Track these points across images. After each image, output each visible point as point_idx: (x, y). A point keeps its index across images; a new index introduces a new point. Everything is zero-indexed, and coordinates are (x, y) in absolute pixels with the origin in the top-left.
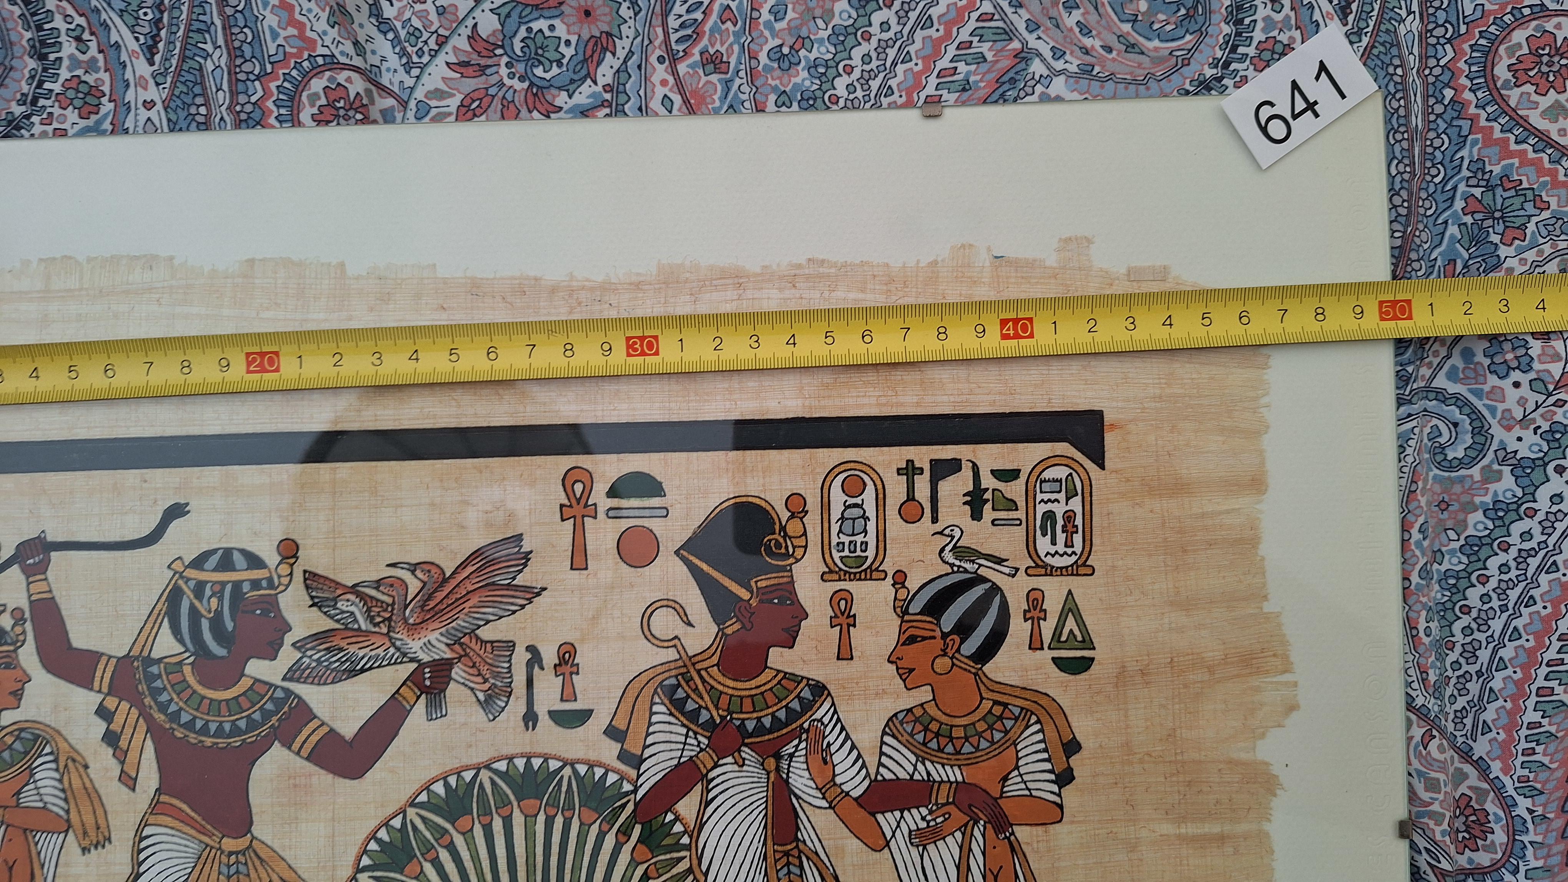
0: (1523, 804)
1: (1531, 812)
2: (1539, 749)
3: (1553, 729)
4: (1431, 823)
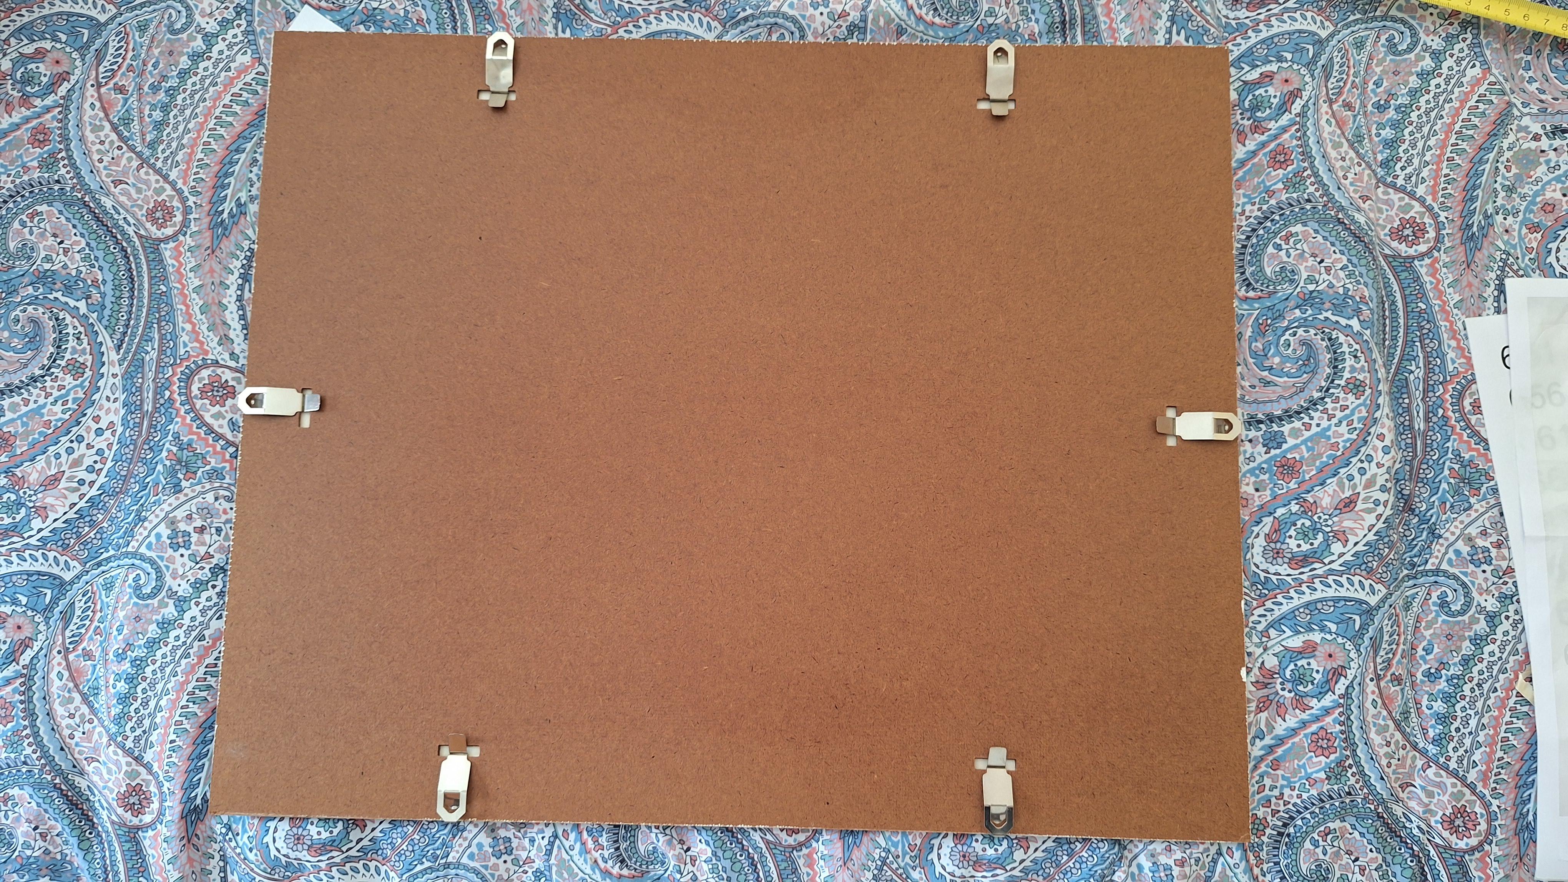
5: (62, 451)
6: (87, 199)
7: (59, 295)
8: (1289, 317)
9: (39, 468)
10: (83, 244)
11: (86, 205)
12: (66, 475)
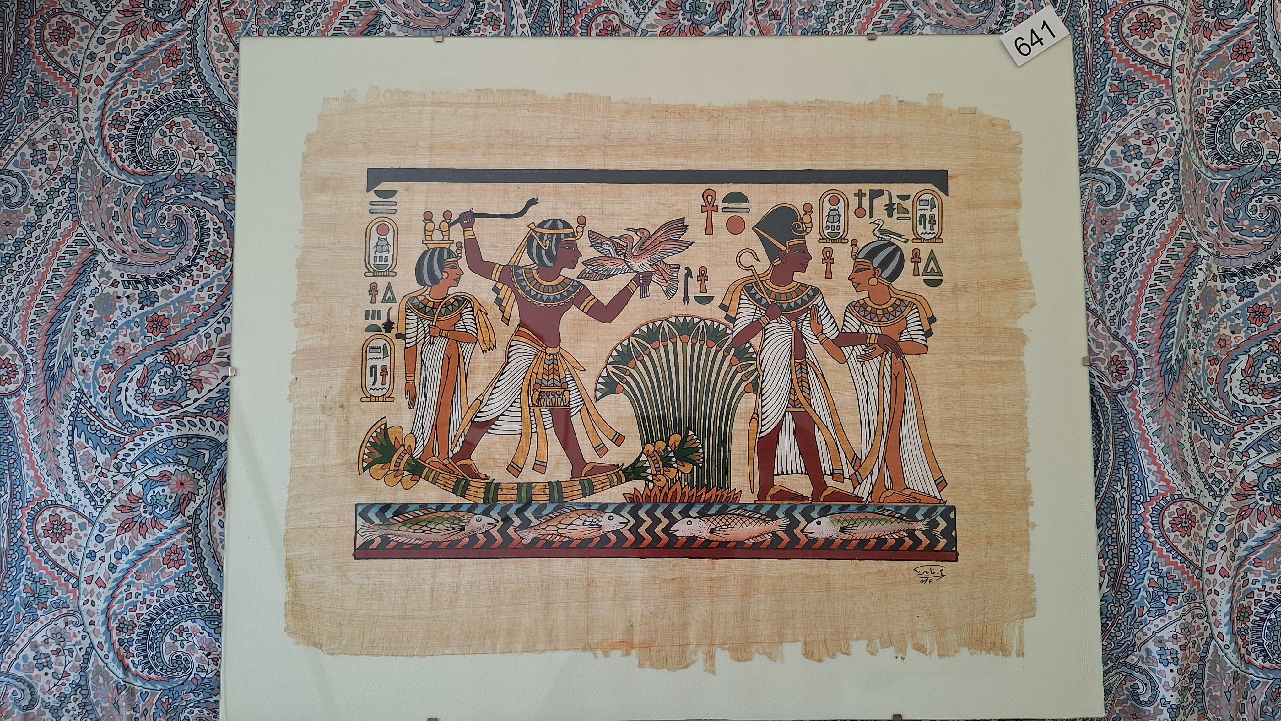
0: (1141, 351)
1: (1144, 354)
2: (1147, 325)
3: (1153, 315)
4: (1099, 363)
5: (212, 332)
6: (217, 110)
7: (198, 195)
8: (1256, 186)
9: (192, 347)
10: (216, 150)
11: (217, 115)
12: (217, 352)
